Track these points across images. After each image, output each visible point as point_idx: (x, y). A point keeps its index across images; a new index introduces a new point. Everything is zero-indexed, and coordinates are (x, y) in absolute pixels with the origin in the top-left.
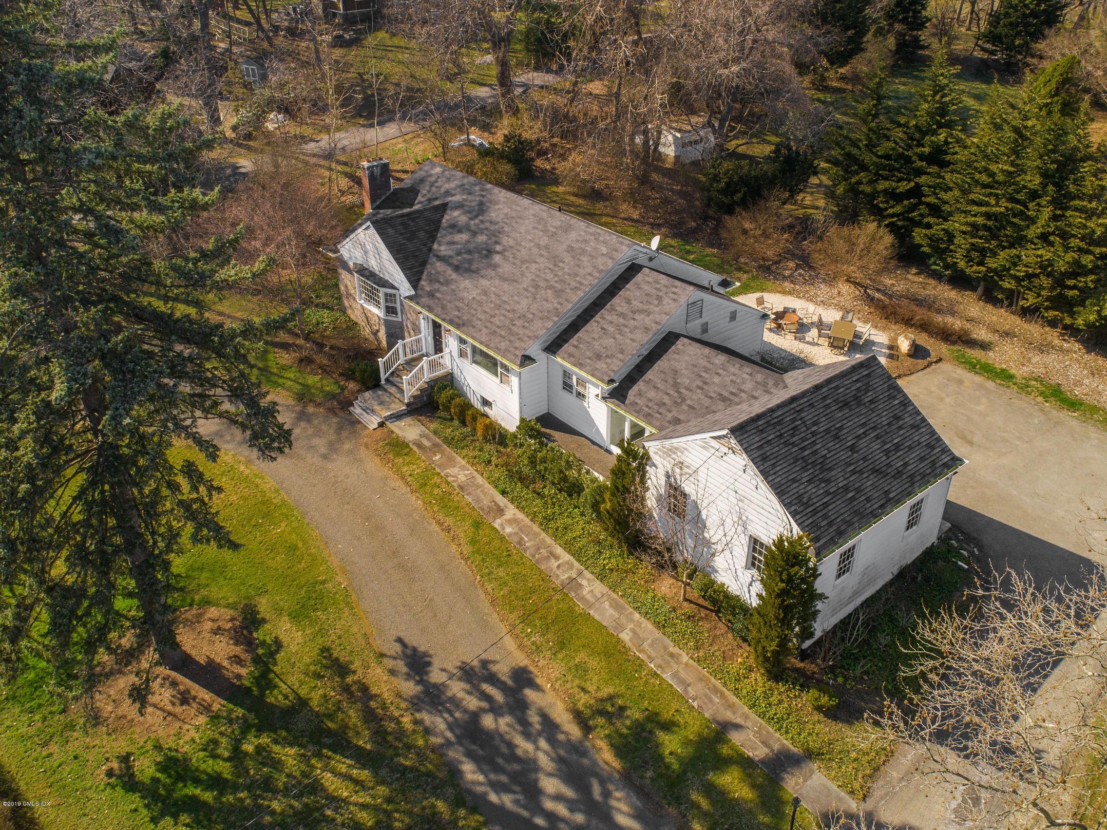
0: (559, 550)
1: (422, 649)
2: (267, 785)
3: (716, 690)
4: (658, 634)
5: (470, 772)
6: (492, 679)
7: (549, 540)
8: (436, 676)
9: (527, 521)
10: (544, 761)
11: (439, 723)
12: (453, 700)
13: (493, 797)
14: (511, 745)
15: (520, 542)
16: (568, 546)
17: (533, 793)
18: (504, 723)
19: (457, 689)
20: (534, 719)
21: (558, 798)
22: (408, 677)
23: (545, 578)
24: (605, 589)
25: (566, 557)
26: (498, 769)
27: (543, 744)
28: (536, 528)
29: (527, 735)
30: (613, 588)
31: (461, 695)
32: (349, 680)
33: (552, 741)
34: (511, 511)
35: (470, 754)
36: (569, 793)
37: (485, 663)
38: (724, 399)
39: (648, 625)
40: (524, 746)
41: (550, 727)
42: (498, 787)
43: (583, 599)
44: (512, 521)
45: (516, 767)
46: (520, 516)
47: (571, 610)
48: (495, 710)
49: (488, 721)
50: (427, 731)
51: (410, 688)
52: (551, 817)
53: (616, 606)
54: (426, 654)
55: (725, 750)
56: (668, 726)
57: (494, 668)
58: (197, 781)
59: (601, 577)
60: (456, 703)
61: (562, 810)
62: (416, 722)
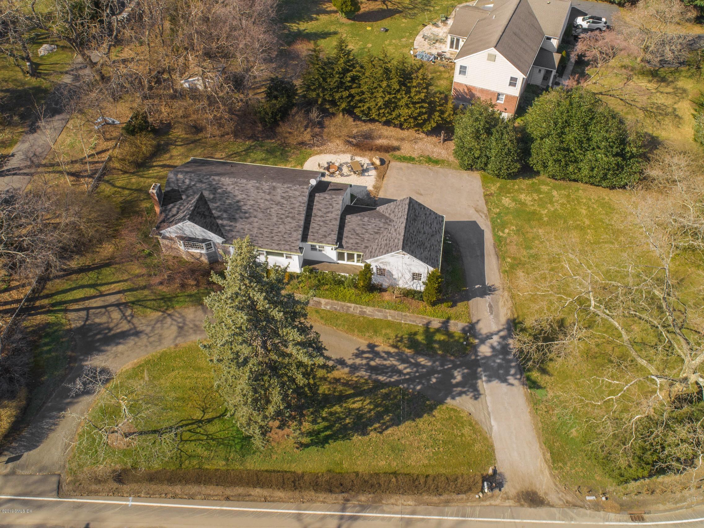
0: (349, 304)
1: (338, 358)
2: (339, 418)
3: (422, 318)
4: (397, 312)
5: (381, 378)
6: (363, 352)
7: (343, 303)
8: (350, 362)
9: (330, 301)
10: (395, 363)
11: (363, 373)
12: (360, 365)
13: (392, 380)
14: (385, 365)
15: (336, 309)
16: (350, 301)
17: (400, 372)
18: (378, 361)
19: (358, 361)
20: (383, 354)
21: (405, 368)
22: (343, 368)
23: (353, 315)
24: (373, 308)
25: (353, 305)
26: (387, 373)
27: (391, 359)
28: (336, 302)
29: (385, 360)
30: (374, 306)
31: (360, 362)
32: (329, 379)
33: (393, 357)
34: (323, 301)
35: (377, 374)
36: (406, 365)
37: (358, 349)
38: (376, 233)
39: (392, 311)
40: (387, 363)
41: (388, 353)
42: (391, 377)
43: (369, 315)
44: (327, 304)
45: (390, 369)
46: (327, 300)
47: (369, 321)
48: (372, 359)
49: (373, 363)
50: (362, 377)
51: (347, 370)
52: (408, 374)
53: (380, 311)
54: (341, 359)
55: (432, 330)
56: (416, 334)
57: (360, 349)
58: (323, 432)
59: (368, 305)
60: (361, 365)
61: (408, 370)
62: (357, 377)
